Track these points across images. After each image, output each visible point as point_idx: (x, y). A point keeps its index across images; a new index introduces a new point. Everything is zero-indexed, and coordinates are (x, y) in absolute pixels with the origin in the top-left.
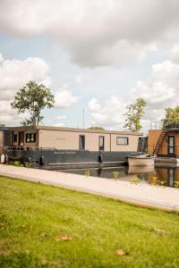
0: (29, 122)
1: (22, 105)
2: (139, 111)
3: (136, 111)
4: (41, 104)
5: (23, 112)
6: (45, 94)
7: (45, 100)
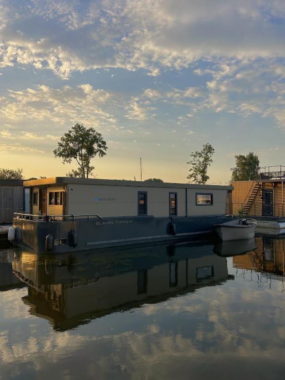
0: (76, 174)
1: (67, 153)
2: (206, 159)
3: (202, 159)
4: (91, 152)
5: (69, 161)
6: (95, 140)
7: (95, 146)
